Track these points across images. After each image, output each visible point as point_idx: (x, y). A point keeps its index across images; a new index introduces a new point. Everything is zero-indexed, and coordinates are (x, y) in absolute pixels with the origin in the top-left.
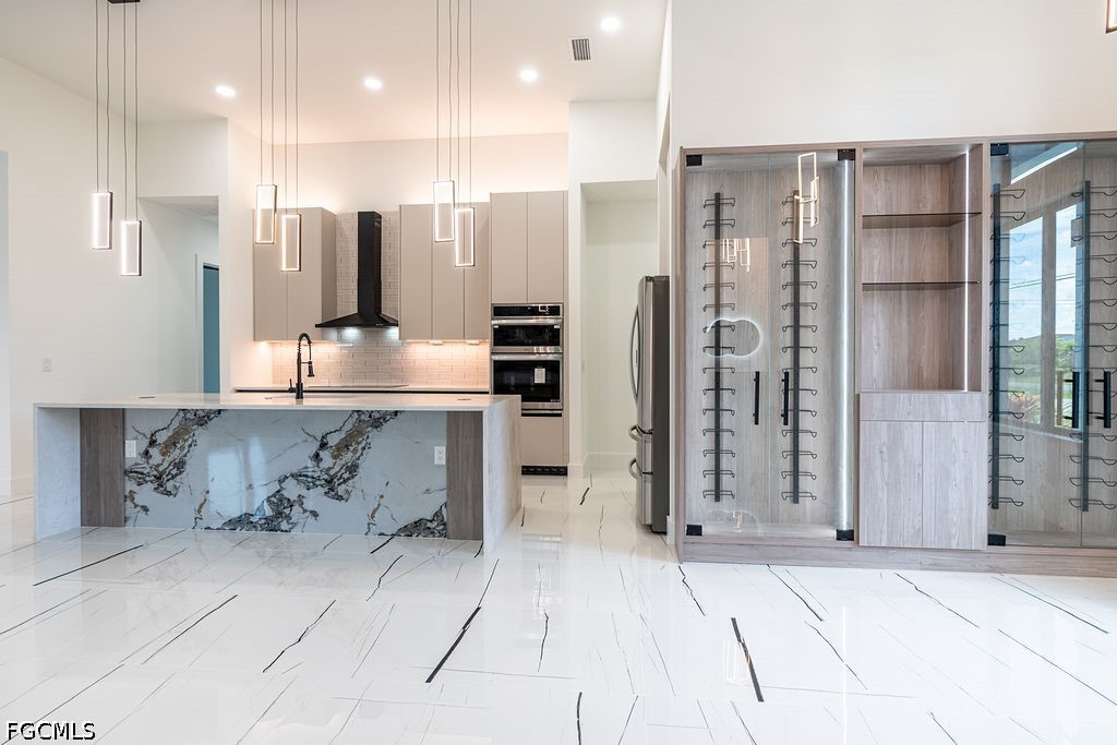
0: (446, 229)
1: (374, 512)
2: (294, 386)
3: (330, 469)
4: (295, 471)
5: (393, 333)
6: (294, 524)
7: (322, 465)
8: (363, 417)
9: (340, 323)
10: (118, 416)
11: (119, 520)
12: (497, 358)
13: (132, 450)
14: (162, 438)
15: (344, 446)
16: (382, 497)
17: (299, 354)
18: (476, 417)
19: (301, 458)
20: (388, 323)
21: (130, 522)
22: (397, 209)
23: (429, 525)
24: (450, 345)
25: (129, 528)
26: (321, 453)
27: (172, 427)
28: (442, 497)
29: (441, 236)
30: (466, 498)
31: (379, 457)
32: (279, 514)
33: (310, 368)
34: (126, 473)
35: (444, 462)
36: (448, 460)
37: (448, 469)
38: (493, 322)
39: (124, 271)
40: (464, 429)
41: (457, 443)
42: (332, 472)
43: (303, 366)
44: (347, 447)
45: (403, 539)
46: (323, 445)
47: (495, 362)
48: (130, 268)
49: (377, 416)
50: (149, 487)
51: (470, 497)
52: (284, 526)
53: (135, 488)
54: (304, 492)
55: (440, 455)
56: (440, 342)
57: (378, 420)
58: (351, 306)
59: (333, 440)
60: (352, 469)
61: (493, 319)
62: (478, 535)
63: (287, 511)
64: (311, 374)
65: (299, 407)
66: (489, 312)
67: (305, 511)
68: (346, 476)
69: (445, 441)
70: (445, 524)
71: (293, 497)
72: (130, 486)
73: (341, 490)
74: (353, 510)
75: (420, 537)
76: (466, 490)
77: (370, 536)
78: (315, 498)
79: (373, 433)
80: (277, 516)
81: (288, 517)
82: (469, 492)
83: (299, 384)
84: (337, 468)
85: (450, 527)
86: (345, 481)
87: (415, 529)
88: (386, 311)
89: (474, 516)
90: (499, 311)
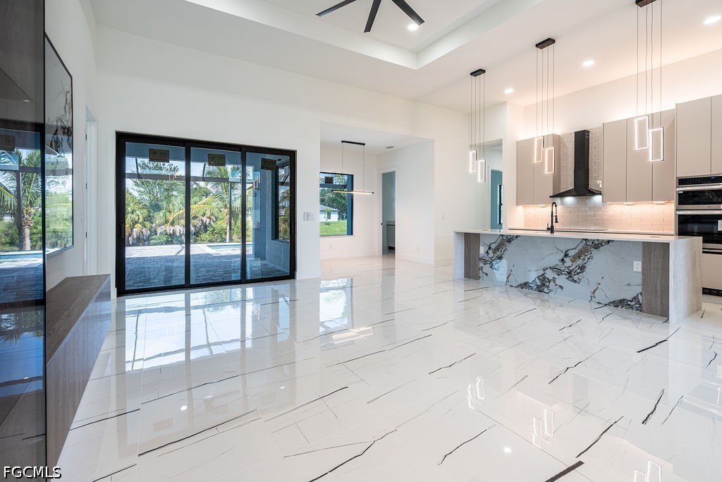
0: (643, 142)
1: (595, 291)
2: (550, 227)
3: (569, 267)
4: (551, 266)
5: (597, 199)
6: (551, 291)
7: (565, 264)
8: (588, 243)
9: (562, 195)
10: (477, 236)
11: (477, 278)
12: (681, 213)
13: (482, 250)
14: (493, 246)
15: (578, 256)
16: (599, 284)
17: (552, 212)
18: (666, 246)
19: (554, 260)
20: (593, 193)
21: (481, 279)
22: (602, 125)
23: (629, 303)
24: (640, 205)
25: (480, 281)
26: (565, 259)
27: (497, 242)
28: (639, 289)
29: (639, 146)
30: (656, 292)
31: (598, 263)
32: (543, 285)
33: (556, 219)
34: (480, 259)
35: (640, 270)
36: (643, 269)
37: (643, 274)
38: (678, 189)
39: (479, 180)
40: (656, 254)
41: (650, 260)
42: (571, 269)
43: (554, 218)
44: (579, 257)
45: (612, 307)
46: (566, 255)
47: (679, 216)
48: (481, 179)
49: (597, 243)
50: (488, 266)
51: (659, 291)
52: (546, 290)
53: (483, 266)
54: (556, 276)
55: (638, 266)
56: (632, 203)
57: (597, 245)
58: (569, 185)
59: (572, 253)
60: (582, 268)
61: (677, 187)
62: (664, 313)
63: (547, 284)
64: (556, 222)
65: (552, 236)
66: (675, 182)
67: (556, 285)
68: (579, 271)
69: (641, 259)
70: (640, 304)
71: (550, 278)
72: (481, 264)
73: (576, 278)
74: (582, 289)
75: (623, 309)
76: (656, 287)
77: (591, 302)
78: (562, 280)
79: (594, 251)
80: (542, 285)
81: (548, 287)
82: (658, 288)
83: (552, 226)
84: (573, 267)
85: (644, 307)
86: (578, 274)
87: (620, 303)
88: (592, 186)
89: (662, 304)
90: (682, 182)
